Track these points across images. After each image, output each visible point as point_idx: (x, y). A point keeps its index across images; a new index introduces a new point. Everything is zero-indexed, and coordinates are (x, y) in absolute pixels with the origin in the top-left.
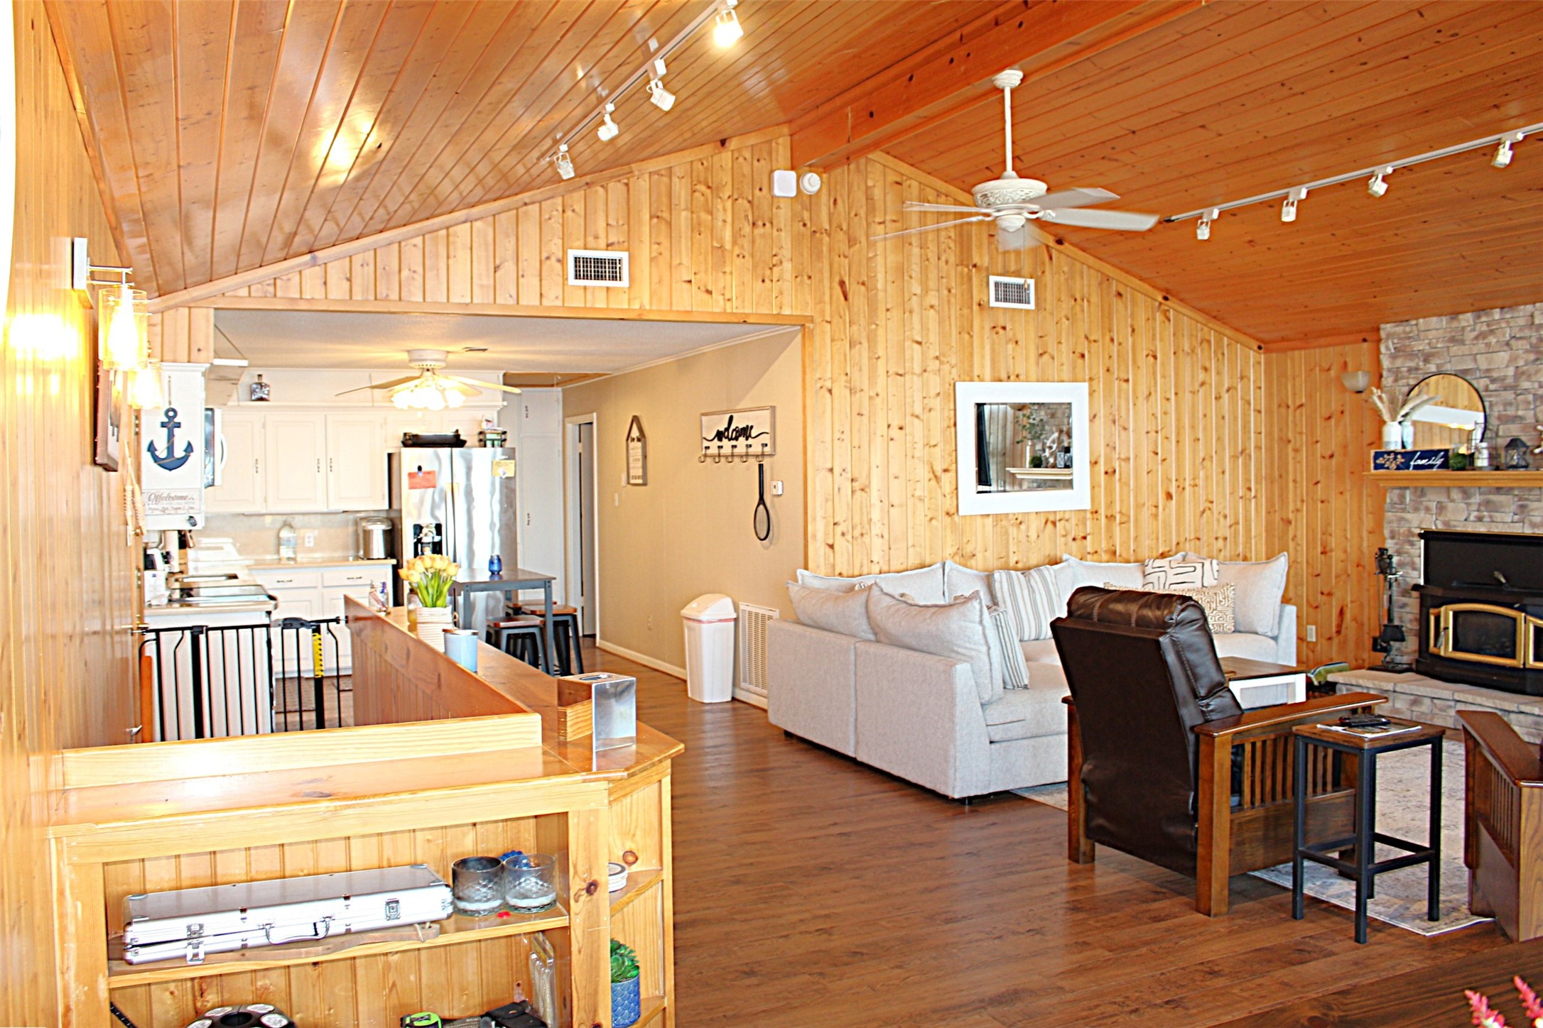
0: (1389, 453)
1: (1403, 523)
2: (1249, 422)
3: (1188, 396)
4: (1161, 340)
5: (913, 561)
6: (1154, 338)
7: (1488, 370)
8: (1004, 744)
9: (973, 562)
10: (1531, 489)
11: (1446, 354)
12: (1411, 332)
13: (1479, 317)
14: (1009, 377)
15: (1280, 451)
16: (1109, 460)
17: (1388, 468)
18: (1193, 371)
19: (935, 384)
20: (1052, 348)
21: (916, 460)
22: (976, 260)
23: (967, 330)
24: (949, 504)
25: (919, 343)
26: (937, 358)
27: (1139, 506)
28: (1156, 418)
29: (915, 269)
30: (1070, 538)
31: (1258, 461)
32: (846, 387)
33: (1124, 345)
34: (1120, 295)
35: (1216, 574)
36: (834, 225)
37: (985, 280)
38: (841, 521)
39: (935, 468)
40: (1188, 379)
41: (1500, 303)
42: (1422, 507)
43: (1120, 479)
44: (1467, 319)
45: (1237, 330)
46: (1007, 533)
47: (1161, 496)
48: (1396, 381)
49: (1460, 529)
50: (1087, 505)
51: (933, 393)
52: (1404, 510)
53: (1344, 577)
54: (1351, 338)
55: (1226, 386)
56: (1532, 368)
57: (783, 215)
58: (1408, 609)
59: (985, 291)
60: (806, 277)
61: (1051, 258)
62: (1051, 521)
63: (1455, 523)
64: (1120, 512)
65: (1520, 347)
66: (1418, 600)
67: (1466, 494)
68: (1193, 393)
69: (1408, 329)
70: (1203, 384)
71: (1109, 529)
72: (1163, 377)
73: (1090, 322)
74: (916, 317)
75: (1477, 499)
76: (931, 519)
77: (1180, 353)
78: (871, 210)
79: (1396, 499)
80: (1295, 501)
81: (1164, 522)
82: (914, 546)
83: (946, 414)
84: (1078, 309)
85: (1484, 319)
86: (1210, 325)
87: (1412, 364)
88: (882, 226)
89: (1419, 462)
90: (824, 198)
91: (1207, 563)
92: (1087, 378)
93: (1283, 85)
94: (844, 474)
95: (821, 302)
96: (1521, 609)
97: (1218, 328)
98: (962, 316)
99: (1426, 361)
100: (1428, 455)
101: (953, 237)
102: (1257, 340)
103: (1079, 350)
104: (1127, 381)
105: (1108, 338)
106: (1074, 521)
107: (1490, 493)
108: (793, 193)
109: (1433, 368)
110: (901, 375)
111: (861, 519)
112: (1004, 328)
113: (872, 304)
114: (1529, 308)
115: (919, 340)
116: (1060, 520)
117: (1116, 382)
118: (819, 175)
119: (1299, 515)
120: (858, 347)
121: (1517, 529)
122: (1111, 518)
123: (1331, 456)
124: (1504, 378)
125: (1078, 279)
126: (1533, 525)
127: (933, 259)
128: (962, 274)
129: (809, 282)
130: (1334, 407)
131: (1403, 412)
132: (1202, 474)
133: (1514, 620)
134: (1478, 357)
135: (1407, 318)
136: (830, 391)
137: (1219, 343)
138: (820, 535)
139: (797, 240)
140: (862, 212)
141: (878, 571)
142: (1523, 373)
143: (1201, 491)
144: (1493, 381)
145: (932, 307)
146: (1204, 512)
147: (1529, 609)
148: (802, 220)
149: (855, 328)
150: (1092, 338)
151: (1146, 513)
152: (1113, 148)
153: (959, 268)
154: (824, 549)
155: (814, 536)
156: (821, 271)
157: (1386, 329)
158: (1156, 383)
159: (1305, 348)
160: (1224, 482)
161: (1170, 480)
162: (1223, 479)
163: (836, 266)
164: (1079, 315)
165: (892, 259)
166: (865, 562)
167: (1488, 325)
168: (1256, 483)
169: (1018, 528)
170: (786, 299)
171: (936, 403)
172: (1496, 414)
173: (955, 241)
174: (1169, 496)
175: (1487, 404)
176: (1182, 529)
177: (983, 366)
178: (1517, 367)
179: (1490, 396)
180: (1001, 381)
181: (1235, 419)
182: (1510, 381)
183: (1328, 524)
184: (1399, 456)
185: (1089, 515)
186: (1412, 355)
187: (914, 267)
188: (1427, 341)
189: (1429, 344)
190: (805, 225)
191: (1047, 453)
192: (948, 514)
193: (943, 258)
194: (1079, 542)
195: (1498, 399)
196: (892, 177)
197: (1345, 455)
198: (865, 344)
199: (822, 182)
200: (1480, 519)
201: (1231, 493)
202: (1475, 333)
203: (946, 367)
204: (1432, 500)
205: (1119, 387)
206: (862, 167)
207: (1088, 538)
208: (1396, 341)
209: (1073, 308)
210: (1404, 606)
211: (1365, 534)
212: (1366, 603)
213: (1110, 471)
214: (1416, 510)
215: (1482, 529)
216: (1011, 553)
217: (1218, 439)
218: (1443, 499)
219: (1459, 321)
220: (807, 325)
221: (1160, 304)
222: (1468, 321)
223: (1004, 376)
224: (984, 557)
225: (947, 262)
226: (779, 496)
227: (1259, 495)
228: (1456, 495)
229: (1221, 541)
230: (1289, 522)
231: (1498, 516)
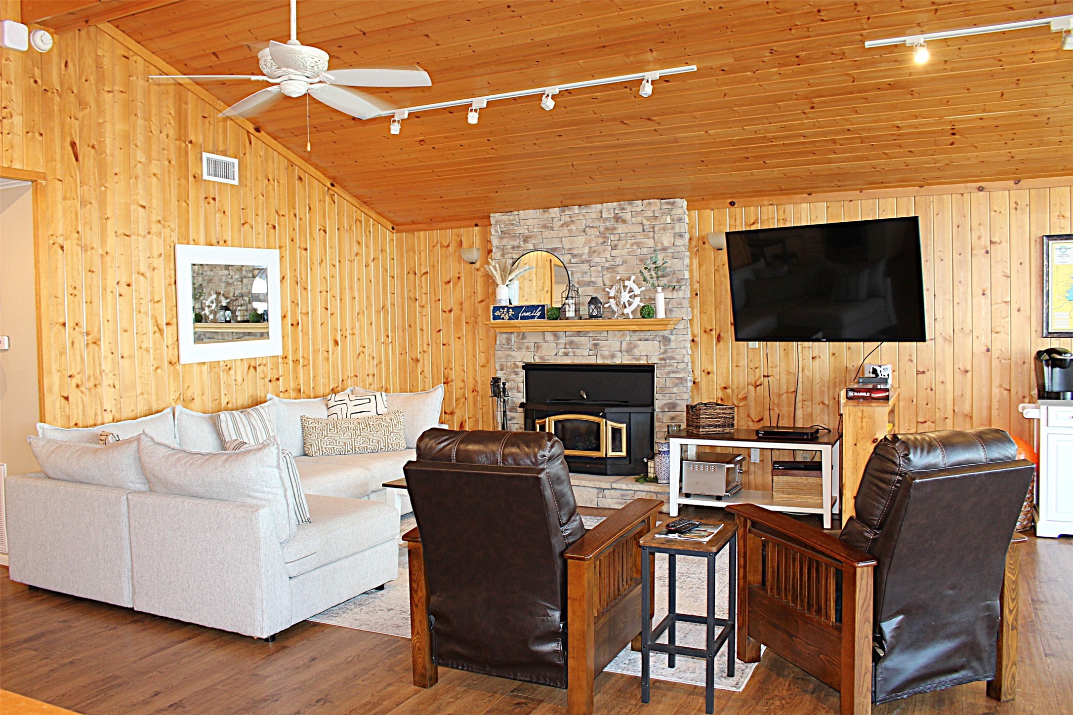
0: (503, 308)
1: (510, 358)
2: (387, 285)
3: (347, 263)
4: (329, 218)
5: (142, 408)
6: (324, 217)
7: (570, 249)
8: (300, 578)
9: (192, 405)
10: (600, 332)
11: (540, 237)
12: (514, 220)
13: (564, 211)
14: (218, 242)
15: (409, 307)
16: (294, 314)
17: (503, 319)
18: (350, 243)
19: (158, 246)
20: (252, 220)
21: (142, 315)
22: (192, 137)
23: (183, 198)
24: (171, 355)
25: (144, 207)
26: (159, 222)
27: (316, 351)
28: (326, 280)
29: (140, 139)
30: (267, 380)
31: (393, 315)
32: (78, 245)
33: (303, 220)
34: (300, 179)
35: (385, 403)
36: (66, 87)
37: (199, 156)
38: (75, 374)
39: (159, 322)
40: (347, 251)
41: (580, 202)
42: (524, 347)
43: (302, 330)
44: (555, 212)
45: (379, 214)
46: (219, 377)
47: (331, 343)
48: (503, 255)
49: (552, 362)
50: (280, 353)
51: (155, 254)
52: (510, 349)
53: (463, 400)
54: (468, 222)
55: (372, 258)
56: (601, 248)
57: (13, 68)
58: (515, 421)
59: (200, 165)
60: (37, 135)
61: (250, 143)
62: (253, 366)
63: (548, 358)
64: (303, 357)
65: (593, 233)
66: (523, 414)
67: (556, 335)
68: (351, 261)
69: (511, 218)
70: (357, 255)
71: (295, 371)
72: (331, 247)
73: (280, 199)
74: (140, 184)
75: (563, 340)
76: (157, 368)
77: (342, 229)
78: (101, 78)
79: (504, 342)
80: (422, 345)
81: (333, 364)
82: (142, 393)
83: (168, 274)
84: (270, 187)
85: (567, 213)
86: (362, 209)
87: (516, 244)
88: (111, 94)
89: (525, 314)
90: (55, 59)
91: (378, 395)
92: (277, 246)
93: (509, 7)
94: (77, 328)
95: (53, 160)
96: (604, 417)
97: (367, 212)
98: (180, 185)
99: (525, 241)
100: (530, 309)
101: (173, 114)
102: (392, 222)
103: (271, 223)
104: (306, 249)
105: (292, 214)
106: (269, 366)
107: (573, 336)
108: (25, 48)
109: (531, 247)
110: (128, 236)
111: (94, 370)
112: (214, 199)
113: (101, 166)
114: (599, 206)
115: (144, 204)
116: (260, 365)
117: (298, 250)
118: (51, 34)
119: (426, 355)
120: (89, 206)
121: (592, 361)
122: (296, 362)
123: (450, 311)
124: (581, 255)
125: (270, 162)
126: (603, 357)
127: (155, 131)
128: (180, 147)
129: (40, 138)
130: (453, 274)
131: (510, 278)
132: (357, 325)
133: (598, 424)
134: (563, 239)
135: (512, 209)
136: (62, 248)
137: (367, 222)
138: (56, 388)
139: (29, 95)
140: (92, 79)
141: (111, 419)
142: (595, 252)
143: (357, 337)
144: (574, 256)
145: (155, 175)
146: (359, 355)
147: (608, 416)
148: (33, 76)
149: (86, 188)
150: (281, 213)
151: (320, 357)
152: (340, 47)
153: (178, 143)
154: (60, 402)
155: (50, 389)
156: (52, 130)
157: (495, 217)
158: (326, 252)
159: (429, 230)
160: (372, 331)
161: (337, 330)
162: (371, 328)
163: (67, 126)
164: (271, 192)
165: (120, 127)
166: (99, 412)
167: (570, 217)
168: (392, 332)
169: (228, 373)
170: (17, 154)
171: (159, 263)
172: (576, 280)
173: (174, 118)
174: (336, 343)
175: (569, 272)
176: (345, 369)
177: (198, 232)
178: (590, 247)
179: (571, 267)
180: (212, 245)
181: (378, 283)
182: (585, 257)
183: (449, 361)
184: (511, 310)
185: (280, 360)
186: (514, 237)
187: (139, 136)
188: (526, 227)
189: (528, 229)
190: (36, 82)
191: (207, 311)
192: (170, 363)
193: (165, 132)
194: (274, 383)
195: (577, 269)
196: (122, 51)
197: (461, 309)
198: (95, 204)
199: (54, 42)
200: (566, 354)
201: (377, 340)
202: (562, 222)
203: (167, 230)
204: (530, 341)
205: (300, 254)
206: (93, 35)
207: (281, 379)
208: (502, 226)
209: (267, 186)
210: (512, 418)
211: (478, 367)
212: (480, 417)
213: (295, 323)
214: (519, 348)
215: (567, 361)
216: (223, 395)
217: (368, 298)
218: (539, 340)
219: (550, 213)
220: (39, 181)
221: (329, 189)
222: (556, 214)
223: (214, 241)
224: (202, 399)
225: (167, 136)
226: (7, 350)
227: (394, 342)
228: (549, 337)
229: (371, 377)
230: (418, 361)
231: (579, 352)
